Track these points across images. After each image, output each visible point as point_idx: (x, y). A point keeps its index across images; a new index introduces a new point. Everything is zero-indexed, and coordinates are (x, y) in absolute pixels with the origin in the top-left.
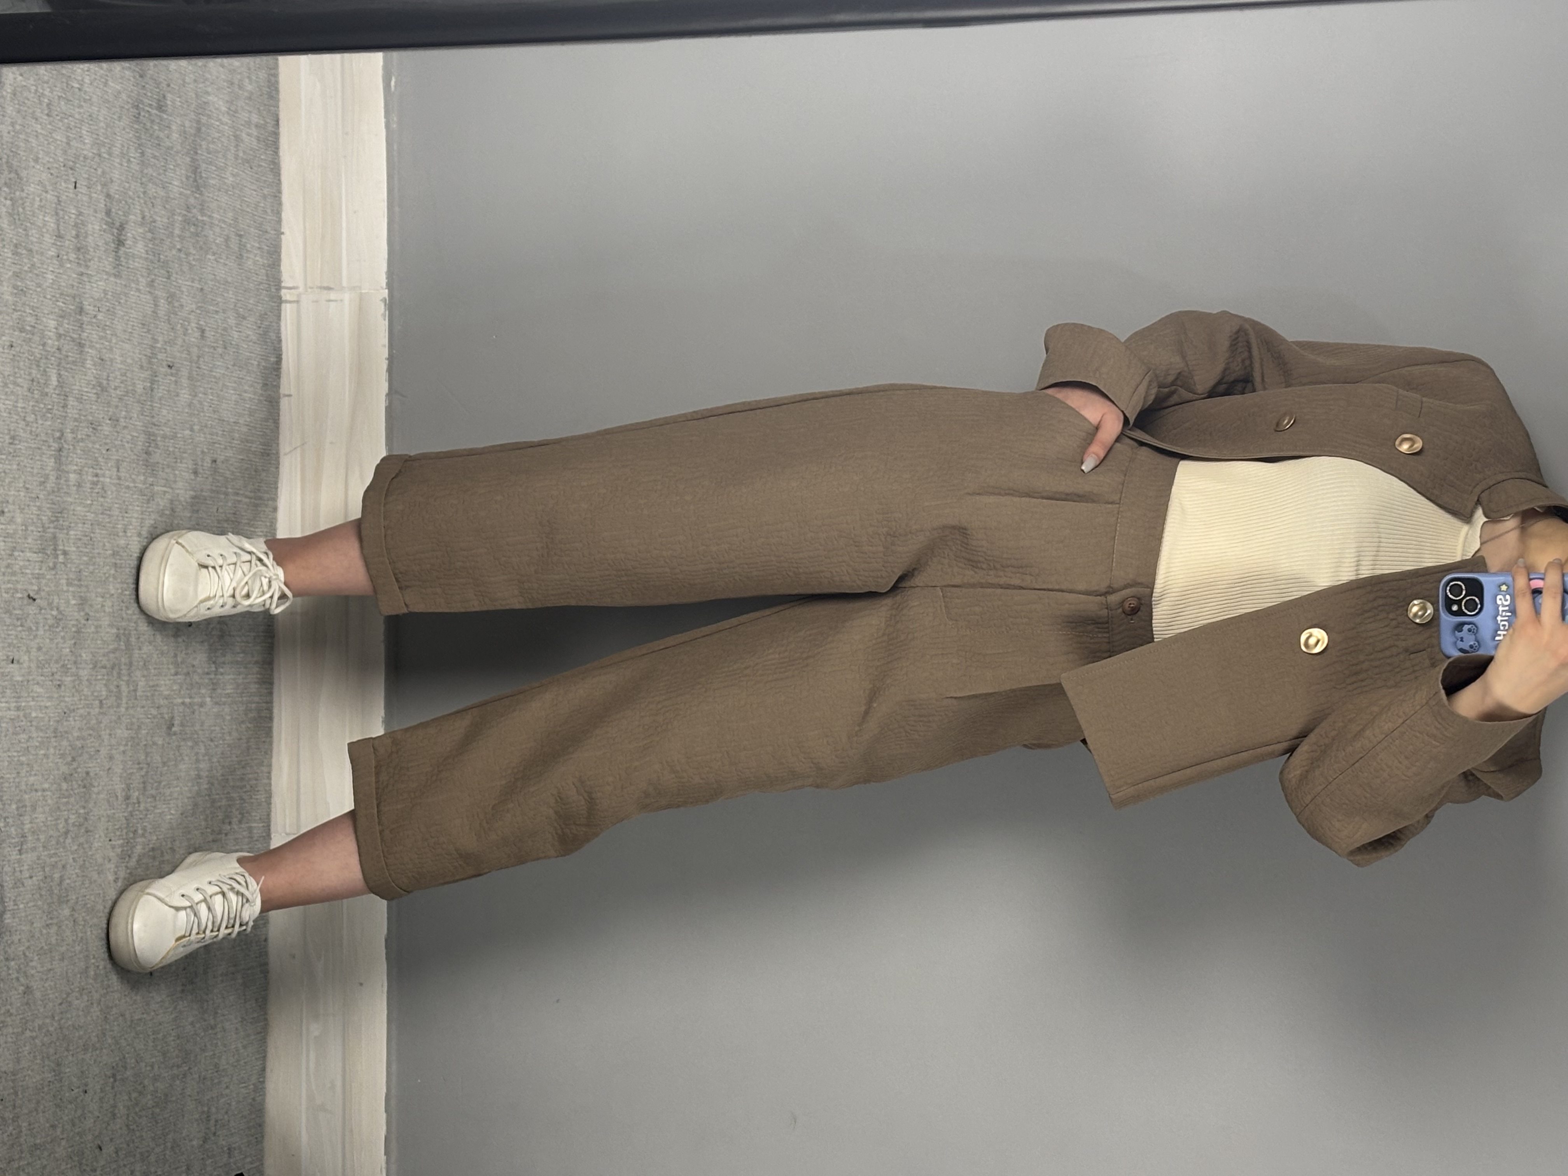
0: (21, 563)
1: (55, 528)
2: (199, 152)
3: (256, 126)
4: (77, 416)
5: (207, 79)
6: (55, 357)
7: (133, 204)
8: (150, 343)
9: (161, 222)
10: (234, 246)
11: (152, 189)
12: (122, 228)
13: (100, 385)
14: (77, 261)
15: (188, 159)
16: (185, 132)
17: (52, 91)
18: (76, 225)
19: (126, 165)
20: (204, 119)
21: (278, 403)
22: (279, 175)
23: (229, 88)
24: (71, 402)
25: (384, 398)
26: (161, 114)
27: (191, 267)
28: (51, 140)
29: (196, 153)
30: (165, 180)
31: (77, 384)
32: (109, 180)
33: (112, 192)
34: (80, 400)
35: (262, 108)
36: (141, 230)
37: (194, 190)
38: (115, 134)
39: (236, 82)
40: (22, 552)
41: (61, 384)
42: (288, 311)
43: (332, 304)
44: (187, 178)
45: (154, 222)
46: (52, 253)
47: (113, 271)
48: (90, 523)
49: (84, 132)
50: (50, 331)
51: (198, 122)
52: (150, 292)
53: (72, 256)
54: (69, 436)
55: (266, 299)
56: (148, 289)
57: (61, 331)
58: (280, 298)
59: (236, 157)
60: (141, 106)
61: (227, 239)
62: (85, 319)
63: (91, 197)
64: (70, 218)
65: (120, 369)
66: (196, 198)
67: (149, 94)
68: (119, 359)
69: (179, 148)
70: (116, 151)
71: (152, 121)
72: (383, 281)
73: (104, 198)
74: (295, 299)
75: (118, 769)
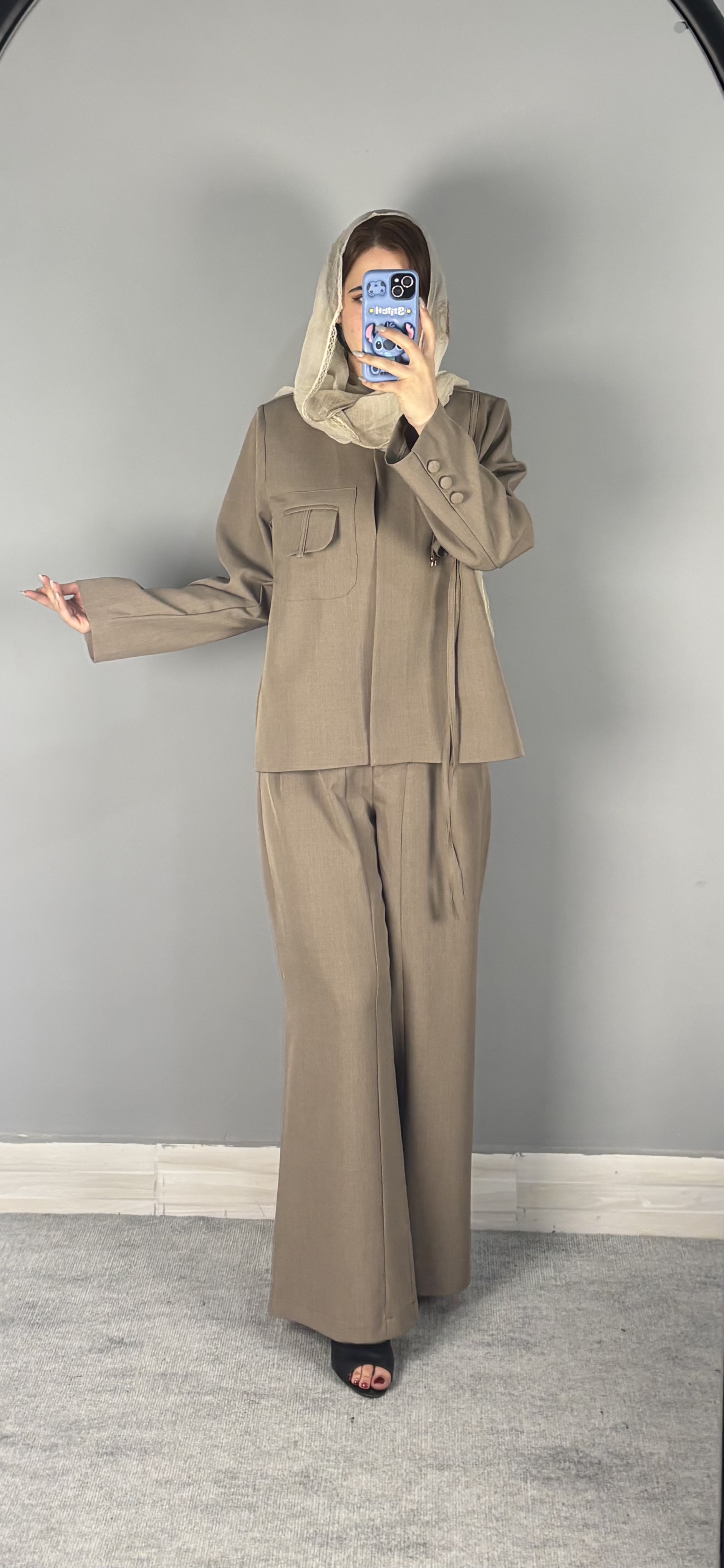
0: (329, 1428)
1: (307, 1400)
2: (64, 1276)
3: (49, 1230)
4: (233, 1380)
5: (17, 1269)
6: (194, 1396)
7: (96, 1330)
8: (187, 1320)
9: (107, 1308)
10: (126, 1250)
11: (87, 1315)
12: (111, 1340)
13: (213, 1361)
14: (131, 1377)
15: (69, 1286)
16: (51, 1288)
17: (19, 1394)
18: (107, 1377)
19: (70, 1335)
20: (44, 1272)
21: (230, 1220)
22: (81, 1215)
23: (23, 1252)
24: (224, 1385)
25: (228, 1148)
26: (39, 1305)
27: (139, 1285)
28: (52, 1395)
29: (65, 1279)
30: (81, 1304)
31: (212, 1379)
32: (80, 1349)
33: (88, 1348)
34: (222, 1378)
35: (37, 1227)
36: (113, 1325)
37: (88, 1281)
38: (50, 1343)
39: (20, 1245)
40: (322, 1427)
41: (212, 1392)
42: (170, 1211)
43: (166, 1182)
44: (80, 1287)
45: (108, 1313)
46: (125, 1396)
47: (139, 1349)
48: (304, 1371)
49: (48, 1368)
50: (176, 1400)
51: (44, 1276)
52: (154, 1319)
53: (128, 1380)
54: (247, 1387)
55: (161, 1226)
56: (152, 1320)
57: (177, 1391)
58: (161, 1216)
59: (68, 1247)
60: (32, 1322)
61: (122, 1256)
62: (169, 1371)
63: (91, 1364)
64: (103, 1381)
65: (204, 1345)
66: (93, 1280)
67: (25, 1315)
68: (197, 1345)
69: (60, 1293)
70: (61, 1343)
71: (43, 1313)
72: (151, 1146)
73: (91, 1355)
74: (162, 1206)
75: (469, 1352)
